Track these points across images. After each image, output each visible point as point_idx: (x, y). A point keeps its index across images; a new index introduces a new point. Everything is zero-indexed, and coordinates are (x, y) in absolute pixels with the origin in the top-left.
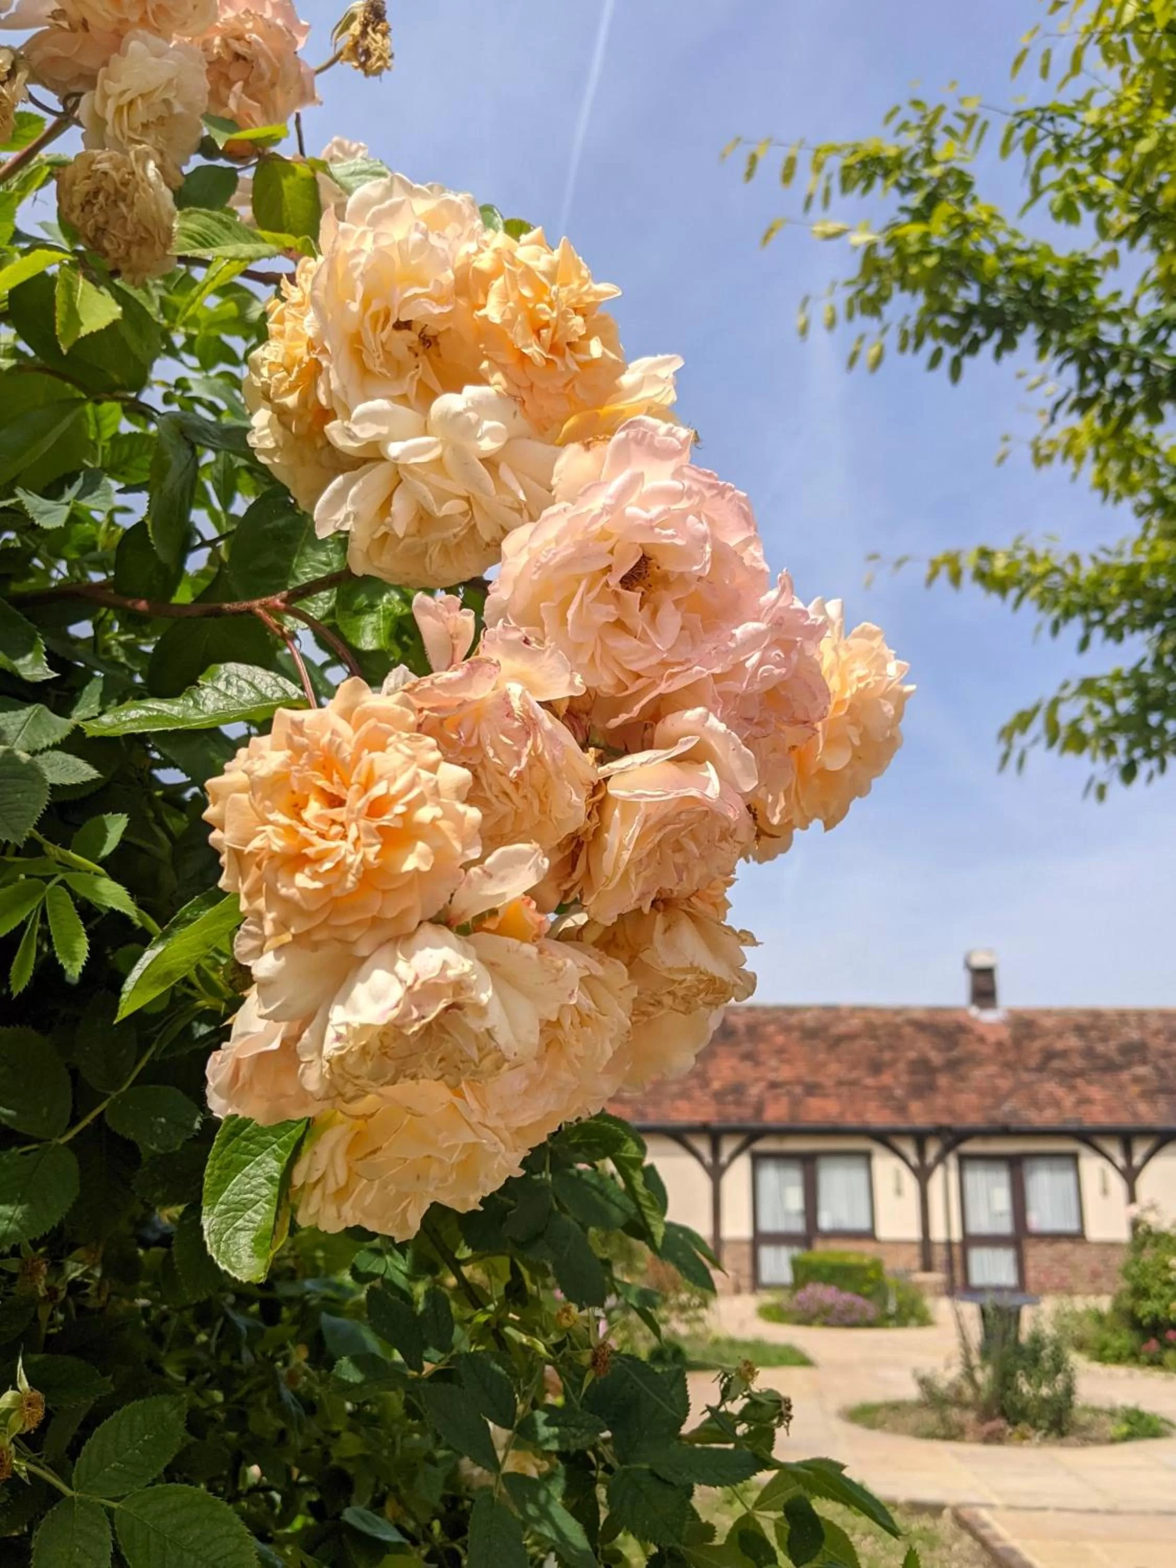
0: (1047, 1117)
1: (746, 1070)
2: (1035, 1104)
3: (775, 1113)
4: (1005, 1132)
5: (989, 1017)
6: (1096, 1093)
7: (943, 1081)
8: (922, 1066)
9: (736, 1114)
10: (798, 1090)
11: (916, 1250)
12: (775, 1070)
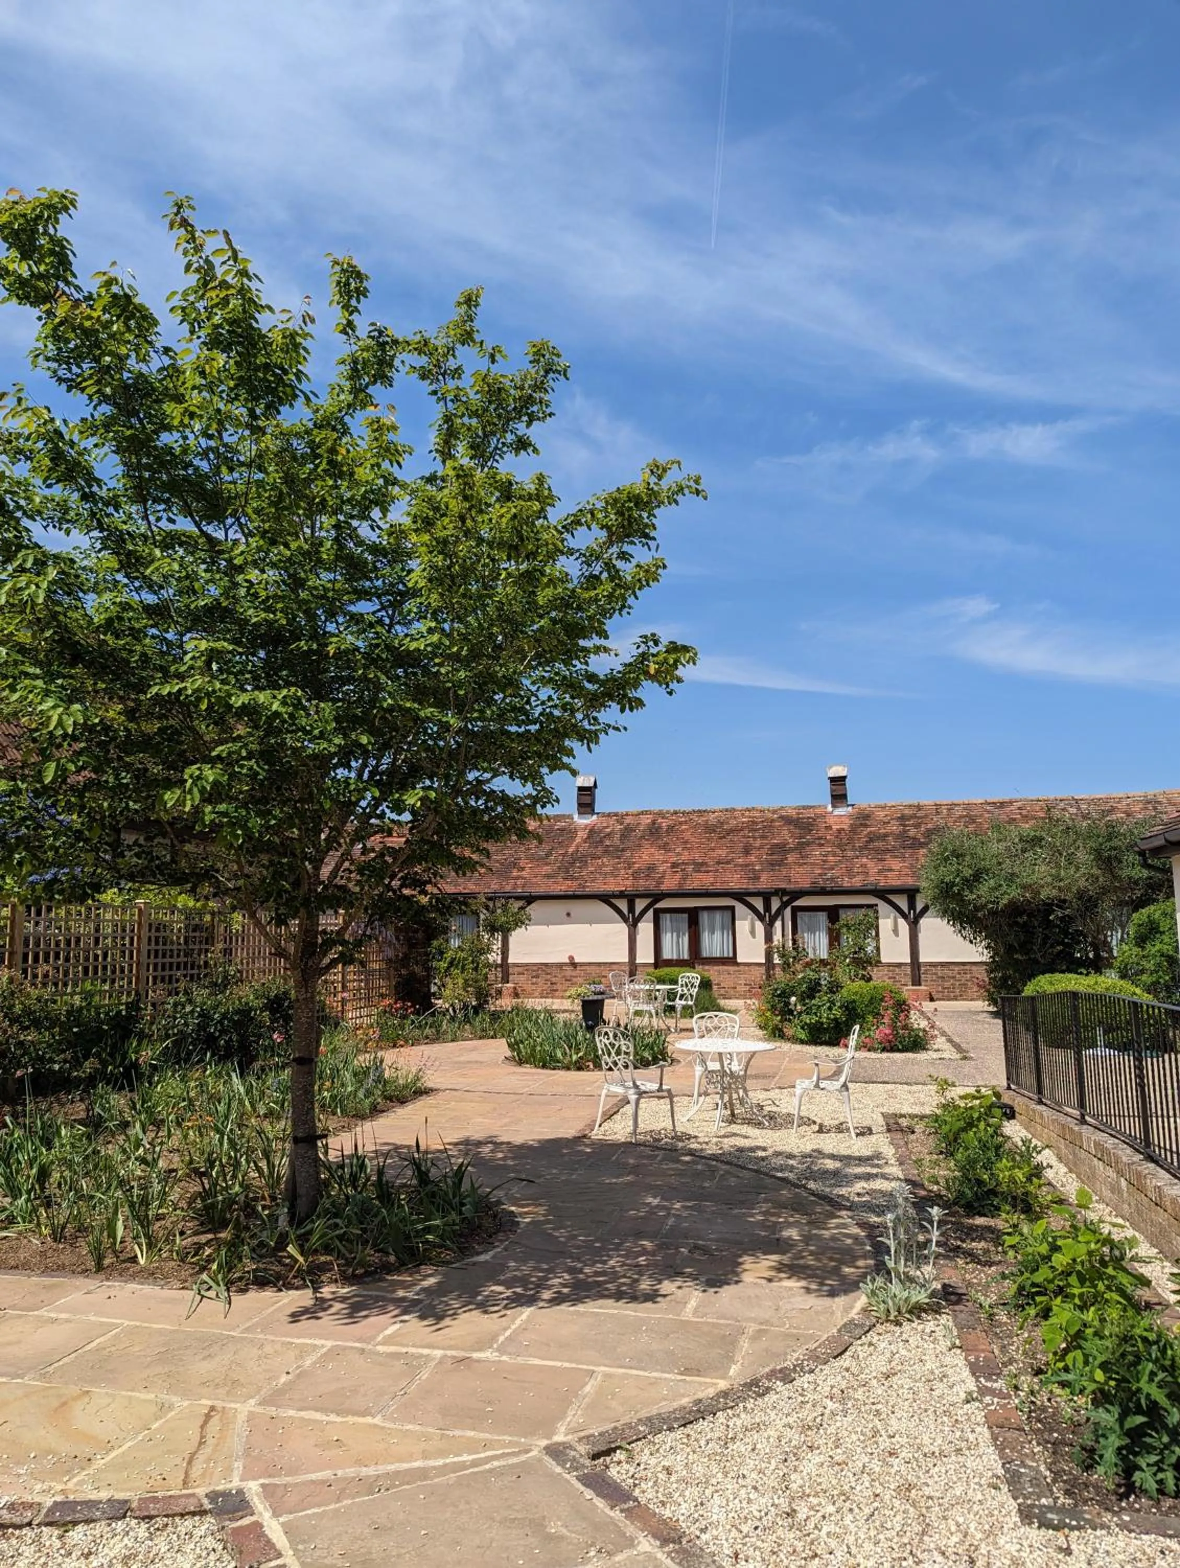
0: (857, 882)
1: (659, 855)
2: (850, 873)
3: (670, 884)
4: (823, 892)
5: (841, 811)
6: (896, 864)
7: (791, 858)
8: (781, 849)
9: (643, 884)
10: (690, 868)
11: (763, 970)
12: (679, 854)
